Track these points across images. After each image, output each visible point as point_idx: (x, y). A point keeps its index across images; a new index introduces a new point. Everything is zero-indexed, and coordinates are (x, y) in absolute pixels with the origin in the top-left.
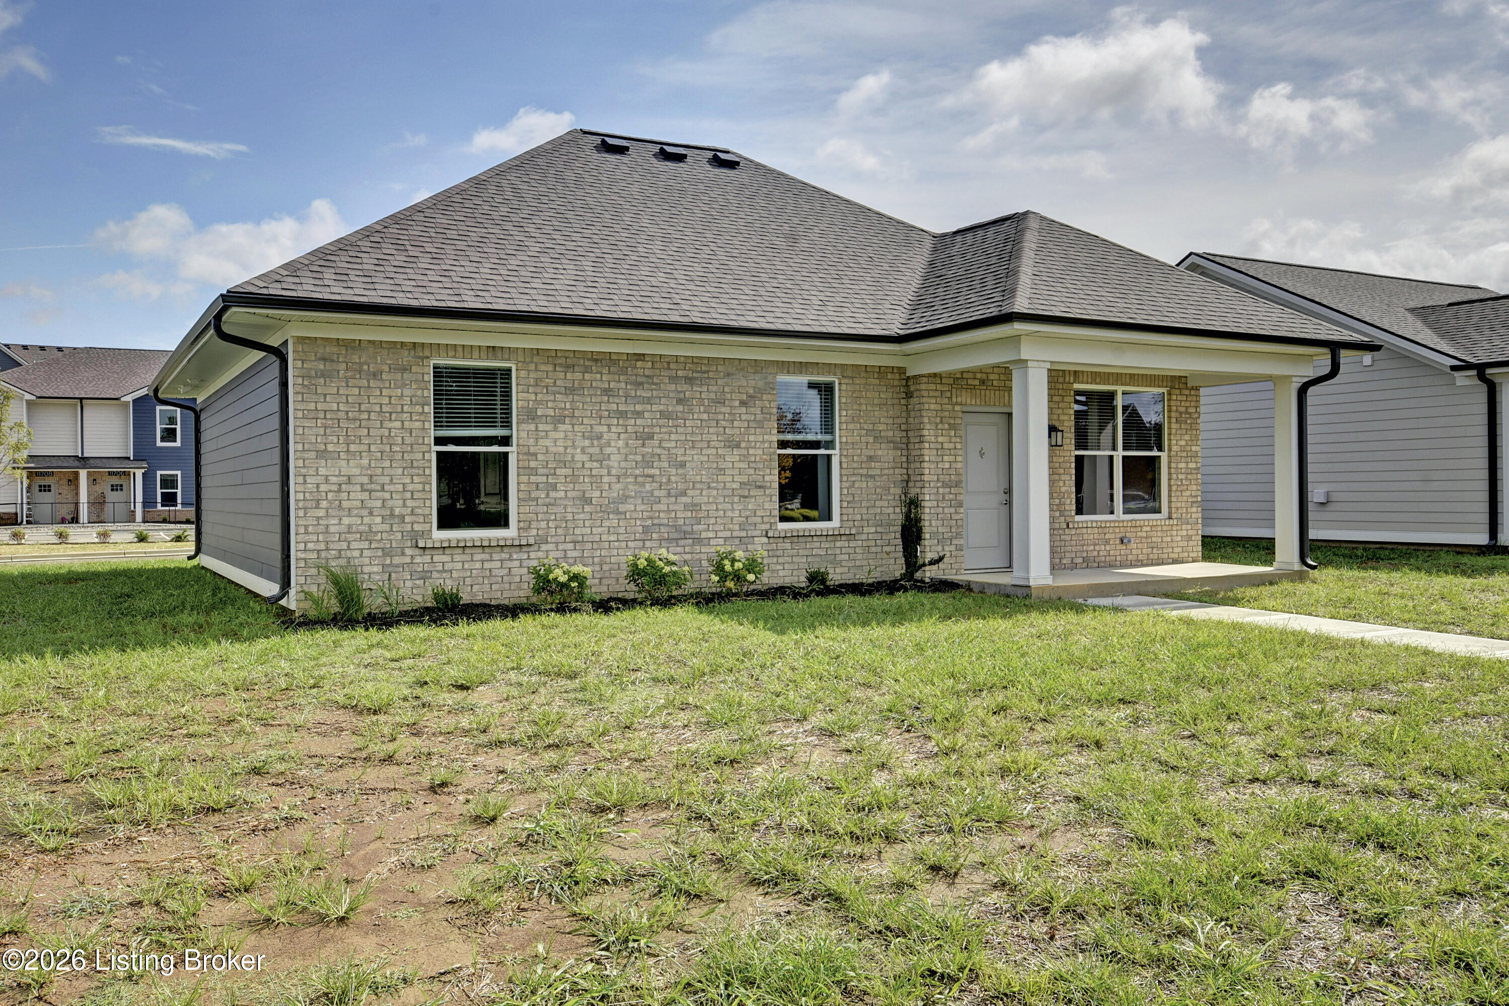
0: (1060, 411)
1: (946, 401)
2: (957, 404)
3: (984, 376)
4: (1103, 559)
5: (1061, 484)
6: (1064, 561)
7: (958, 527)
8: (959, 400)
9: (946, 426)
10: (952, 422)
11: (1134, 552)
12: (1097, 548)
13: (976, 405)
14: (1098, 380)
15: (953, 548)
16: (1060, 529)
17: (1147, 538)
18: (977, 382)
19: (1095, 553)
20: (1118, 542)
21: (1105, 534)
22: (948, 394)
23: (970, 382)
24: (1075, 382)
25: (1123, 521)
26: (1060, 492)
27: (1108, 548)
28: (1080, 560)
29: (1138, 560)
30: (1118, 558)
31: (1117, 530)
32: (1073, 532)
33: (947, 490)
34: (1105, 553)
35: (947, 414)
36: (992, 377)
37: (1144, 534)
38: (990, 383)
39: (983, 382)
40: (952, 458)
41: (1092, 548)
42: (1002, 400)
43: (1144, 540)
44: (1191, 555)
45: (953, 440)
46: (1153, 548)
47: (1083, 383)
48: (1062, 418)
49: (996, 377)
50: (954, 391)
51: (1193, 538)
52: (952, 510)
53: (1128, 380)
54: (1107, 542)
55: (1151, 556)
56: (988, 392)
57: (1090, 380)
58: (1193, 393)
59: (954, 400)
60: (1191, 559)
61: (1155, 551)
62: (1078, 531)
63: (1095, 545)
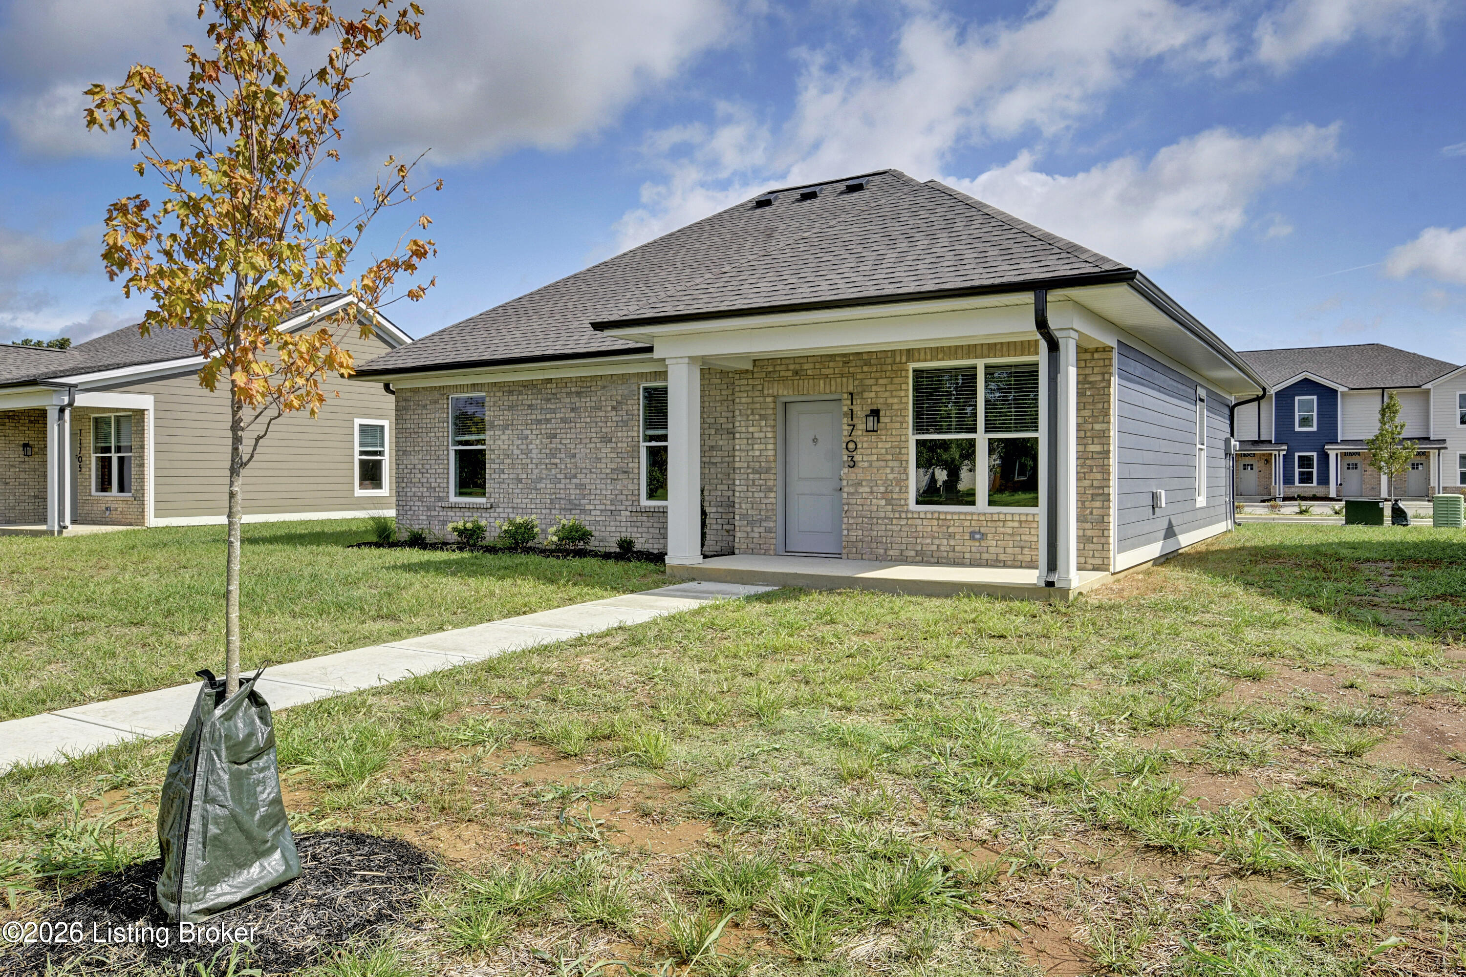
0: (887, 394)
1: (758, 393)
2: (768, 395)
3: (798, 367)
4: (945, 554)
5: (888, 470)
6: (891, 553)
7: (767, 510)
8: (771, 392)
9: (757, 417)
10: (763, 412)
11: (992, 550)
12: (937, 542)
13: (789, 395)
14: (940, 356)
15: (762, 530)
16: (885, 518)
17: (1013, 535)
18: (790, 373)
19: (934, 548)
20: (967, 537)
21: (948, 527)
22: (760, 387)
23: (782, 374)
24: (908, 360)
25: (985, 514)
26: (887, 479)
27: (952, 543)
28: (913, 553)
29: (997, 560)
30: (967, 555)
31: (967, 523)
32: (903, 522)
33: (757, 476)
34: (948, 548)
35: (758, 406)
36: (805, 367)
37: (1010, 531)
38: (804, 373)
39: (796, 373)
40: (762, 447)
41: (929, 541)
42: (817, 388)
43: (1007, 537)
44: (1090, 561)
45: (764, 429)
46: (1022, 548)
47: (919, 361)
48: (890, 401)
49: (811, 366)
50: (766, 384)
51: (1095, 540)
52: (762, 495)
53: (985, 351)
54: (951, 536)
55: (1020, 557)
56: (801, 382)
57: (929, 357)
58: (1096, 356)
59: (766, 392)
60: (1091, 567)
61: (1026, 551)
62: (910, 522)
63: (933, 538)
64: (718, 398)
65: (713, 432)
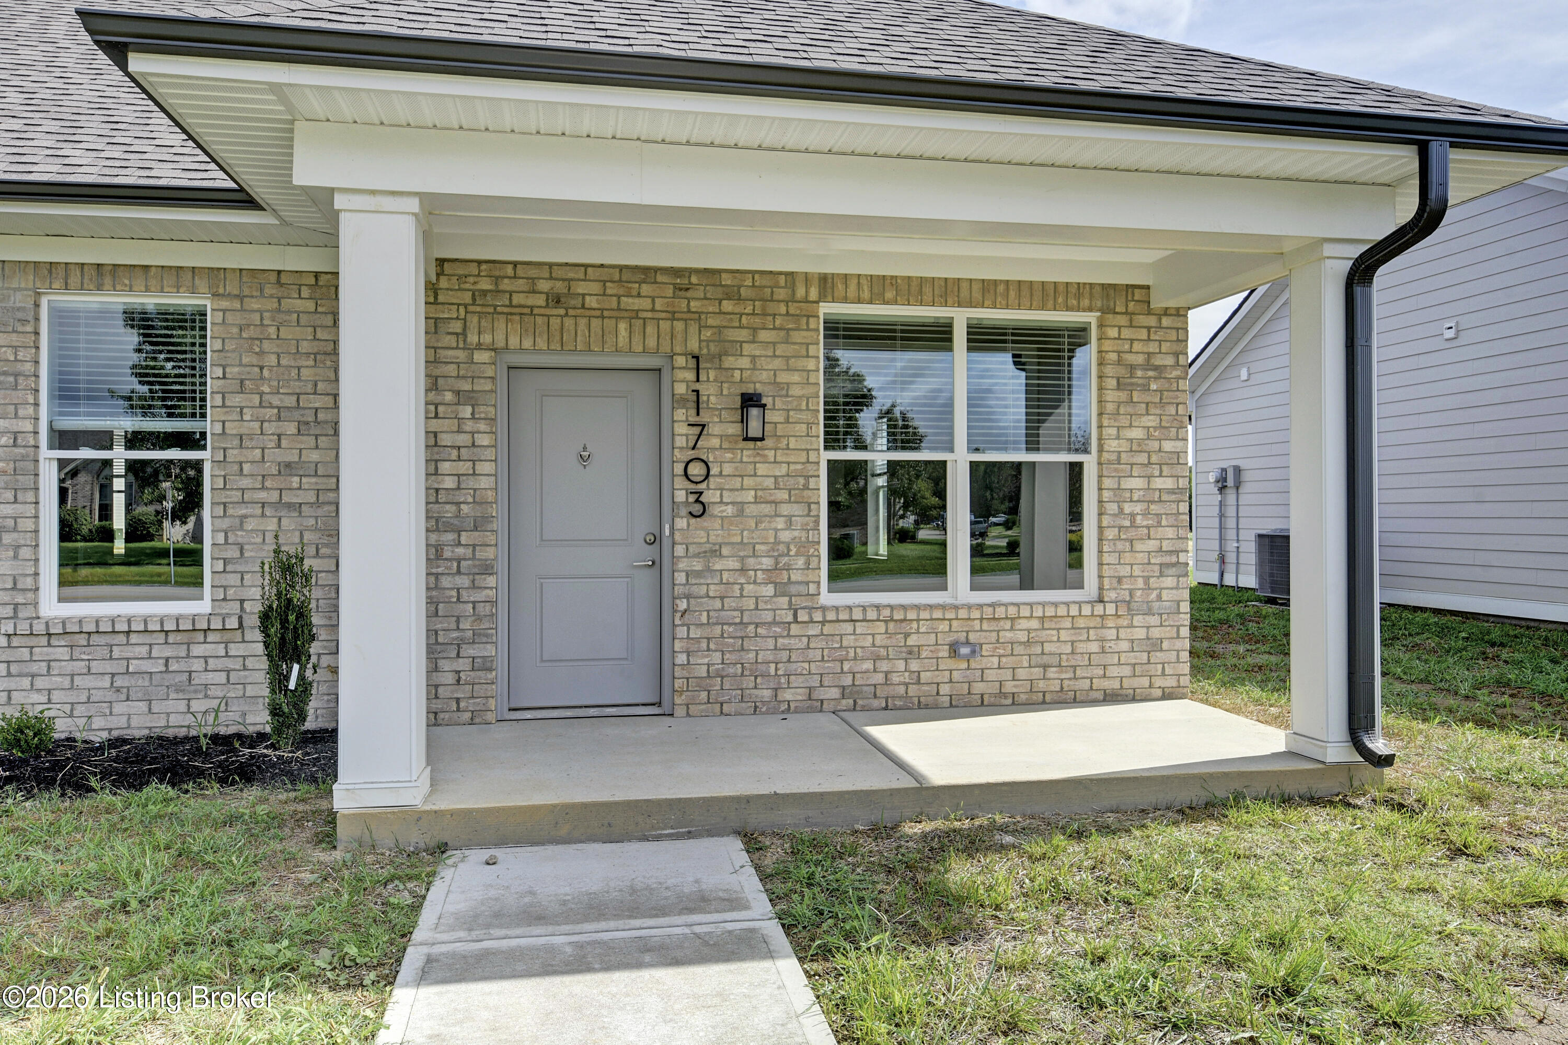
0: (777, 363)
1: (451, 340)
2: (479, 347)
3: (560, 287)
4: (901, 690)
5: (780, 523)
6: (788, 695)
7: (478, 618)
8: (487, 338)
9: (449, 397)
10: (466, 386)
11: (991, 675)
12: (884, 666)
13: (535, 350)
14: (889, 295)
15: (463, 664)
16: (774, 623)
17: (1028, 643)
18: (540, 300)
19: (879, 678)
20: (944, 652)
21: (907, 635)
22: (457, 327)
23: (517, 299)
24: (822, 298)
25: (969, 607)
26: (777, 542)
27: (914, 666)
28: (834, 693)
29: (1002, 694)
30: (945, 689)
31: (944, 627)
32: (814, 630)
33: (450, 537)
34: (906, 677)
35: (451, 369)
36: (581, 288)
37: (1023, 637)
38: (577, 302)
39: (556, 300)
40: (465, 467)
41: (868, 665)
42: (610, 339)
43: (1018, 649)
44: (1158, 682)
45: (469, 426)
46: (1045, 667)
47: (845, 300)
48: (783, 378)
49: (595, 288)
50: (473, 321)
51: (1165, 645)
52: (464, 581)
53: (977, 295)
54: (912, 653)
55: (1042, 685)
56: (568, 322)
57: (866, 295)
58: (1166, 322)
59: (473, 338)
60: (1159, 693)
61: (1052, 673)
62: (827, 629)
63: (876, 659)
64: (305, 347)
65: (291, 428)
